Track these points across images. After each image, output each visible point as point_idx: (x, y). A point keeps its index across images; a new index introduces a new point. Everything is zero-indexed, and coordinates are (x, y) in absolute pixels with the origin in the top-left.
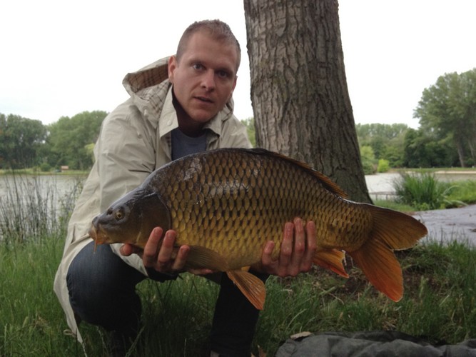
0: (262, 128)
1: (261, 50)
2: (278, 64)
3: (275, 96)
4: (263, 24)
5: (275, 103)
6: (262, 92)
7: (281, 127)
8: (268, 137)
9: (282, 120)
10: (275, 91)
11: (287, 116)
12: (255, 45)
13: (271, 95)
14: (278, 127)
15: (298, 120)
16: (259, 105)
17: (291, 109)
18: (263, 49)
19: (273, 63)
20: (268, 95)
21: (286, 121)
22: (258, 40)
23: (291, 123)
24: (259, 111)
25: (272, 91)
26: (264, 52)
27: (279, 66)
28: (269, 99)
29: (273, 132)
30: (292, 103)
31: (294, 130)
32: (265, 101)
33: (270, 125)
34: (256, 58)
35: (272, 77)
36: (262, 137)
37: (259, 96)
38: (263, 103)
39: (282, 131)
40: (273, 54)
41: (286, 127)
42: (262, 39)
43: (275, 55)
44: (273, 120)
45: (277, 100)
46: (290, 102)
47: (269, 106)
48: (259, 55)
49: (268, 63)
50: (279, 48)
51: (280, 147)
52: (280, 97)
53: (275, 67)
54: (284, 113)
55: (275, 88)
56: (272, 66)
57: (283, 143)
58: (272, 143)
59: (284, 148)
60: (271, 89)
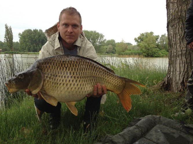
0: (173, 40)
1: (174, 7)
3: (180, 27)
5: (180, 30)
6: (174, 25)
7: (182, 40)
8: (176, 44)
10: (180, 25)
13: (178, 26)
16: (172, 30)
20: (177, 26)
24: (172, 33)
25: (179, 25)
26: (176, 8)
29: (179, 42)
32: (175, 29)
33: (177, 39)
34: (171, 10)
35: (179, 18)
36: (172, 44)
37: (172, 26)
39: (183, 42)
42: (175, 2)
43: (181, 9)
44: (179, 37)
47: (177, 31)
48: (173, 9)
50: (183, 6)
51: (181, 49)
52: (182, 27)
53: (181, 14)
56: (179, 14)
57: (183, 47)
58: (178, 47)
59: (184, 49)
60: (179, 23)
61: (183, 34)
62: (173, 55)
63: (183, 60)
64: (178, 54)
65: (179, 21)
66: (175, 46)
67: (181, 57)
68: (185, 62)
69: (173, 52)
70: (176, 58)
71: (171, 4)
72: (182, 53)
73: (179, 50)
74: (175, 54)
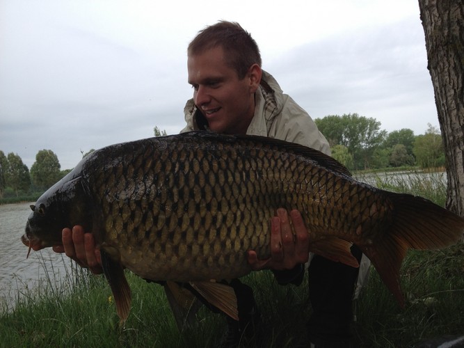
2: (452, 28)
3: (452, 65)
5: (453, 72)
6: (438, 63)
7: (461, 99)
8: (449, 112)
10: (451, 59)
12: (427, 13)
13: (447, 65)
14: (458, 100)
18: (435, 16)
19: (447, 29)
20: (444, 66)
22: (429, 8)
25: (447, 60)
26: (436, 18)
27: (454, 30)
28: (446, 70)
32: (441, 73)
33: (449, 98)
34: (429, 28)
36: (442, 113)
38: (440, 75)
40: (446, 18)
42: (433, 6)
43: (449, 19)
44: (452, 92)
45: (455, 68)
51: (462, 122)
52: (457, 64)
53: (449, 32)
55: (451, 56)
58: (454, 118)
61: (460, 81)
64: (456, 139)
65: (447, 51)
66: (448, 119)
70: (455, 151)
73: (457, 126)
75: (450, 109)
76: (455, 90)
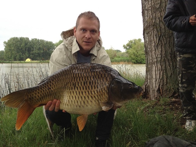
0: (148, 47)
1: (149, 14)
2: (156, 20)
3: (155, 34)
4: (150, 3)
5: (155, 37)
6: (149, 32)
7: (157, 47)
8: (151, 51)
9: (158, 44)
10: (155, 32)
11: (160, 42)
12: (146, 12)
13: (153, 34)
14: (156, 47)
15: (165, 44)
16: (148, 38)
17: (162, 39)
19: (154, 20)
20: (151, 34)
21: (160, 45)
22: (148, 10)
23: (162, 45)
24: (147, 40)
25: (153, 32)
26: (150, 15)
29: (154, 49)
30: (162, 37)
31: (163, 49)
32: (150, 36)
33: (152, 46)
34: (146, 18)
35: (154, 26)
36: (148, 51)
37: (147, 34)
39: (157, 49)
40: (154, 15)
41: (160, 47)
42: (149, 10)
43: (155, 16)
44: (154, 44)
45: (156, 35)
46: (162, 36)
47: (152, 38)
48: (148, 16)
49: (152, 19)
50: (157, 13)
51: (156, 56)
52: (157, 34)
53: (155, 21)
54: (159, 41)
55: (155, 30)
56: (154, 21)
57: (158, 54)
58: (153, 54)
59: (159, 56)
60: (153, 31)
61: (157, 41)
62: (149, 62)
63: (158, 67)
64: (153, 61)
65: (154, 28)
66: (151, 54)
67: (157, 64)
68: (161, 69)
69: (149, 59)
70: (152, 66)
71: (146, 11)
72: (157, 61)
73: (154, 57)
74: (151, 61)
75: (152, 50)
76: (155, 44)
